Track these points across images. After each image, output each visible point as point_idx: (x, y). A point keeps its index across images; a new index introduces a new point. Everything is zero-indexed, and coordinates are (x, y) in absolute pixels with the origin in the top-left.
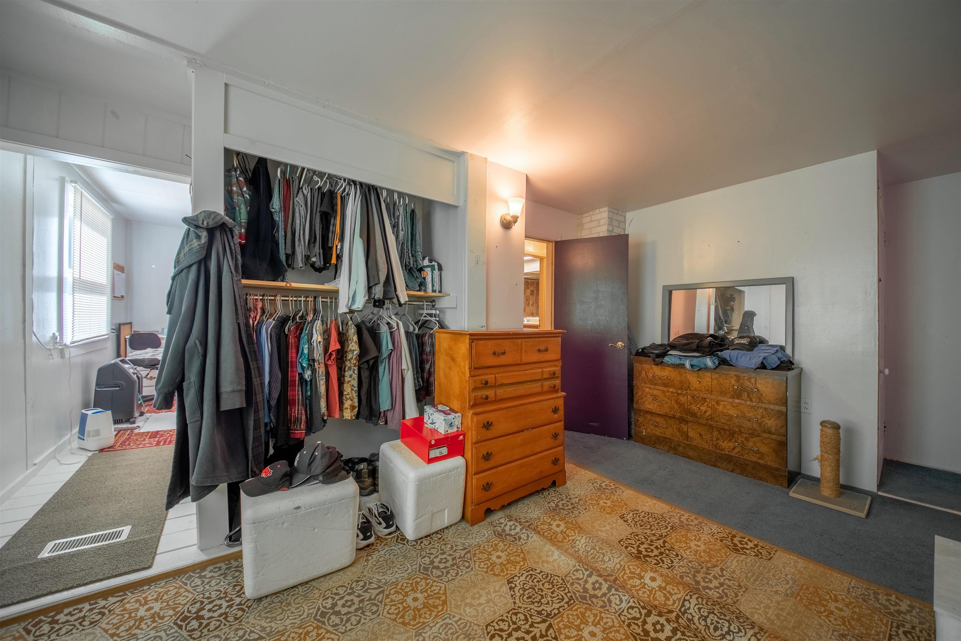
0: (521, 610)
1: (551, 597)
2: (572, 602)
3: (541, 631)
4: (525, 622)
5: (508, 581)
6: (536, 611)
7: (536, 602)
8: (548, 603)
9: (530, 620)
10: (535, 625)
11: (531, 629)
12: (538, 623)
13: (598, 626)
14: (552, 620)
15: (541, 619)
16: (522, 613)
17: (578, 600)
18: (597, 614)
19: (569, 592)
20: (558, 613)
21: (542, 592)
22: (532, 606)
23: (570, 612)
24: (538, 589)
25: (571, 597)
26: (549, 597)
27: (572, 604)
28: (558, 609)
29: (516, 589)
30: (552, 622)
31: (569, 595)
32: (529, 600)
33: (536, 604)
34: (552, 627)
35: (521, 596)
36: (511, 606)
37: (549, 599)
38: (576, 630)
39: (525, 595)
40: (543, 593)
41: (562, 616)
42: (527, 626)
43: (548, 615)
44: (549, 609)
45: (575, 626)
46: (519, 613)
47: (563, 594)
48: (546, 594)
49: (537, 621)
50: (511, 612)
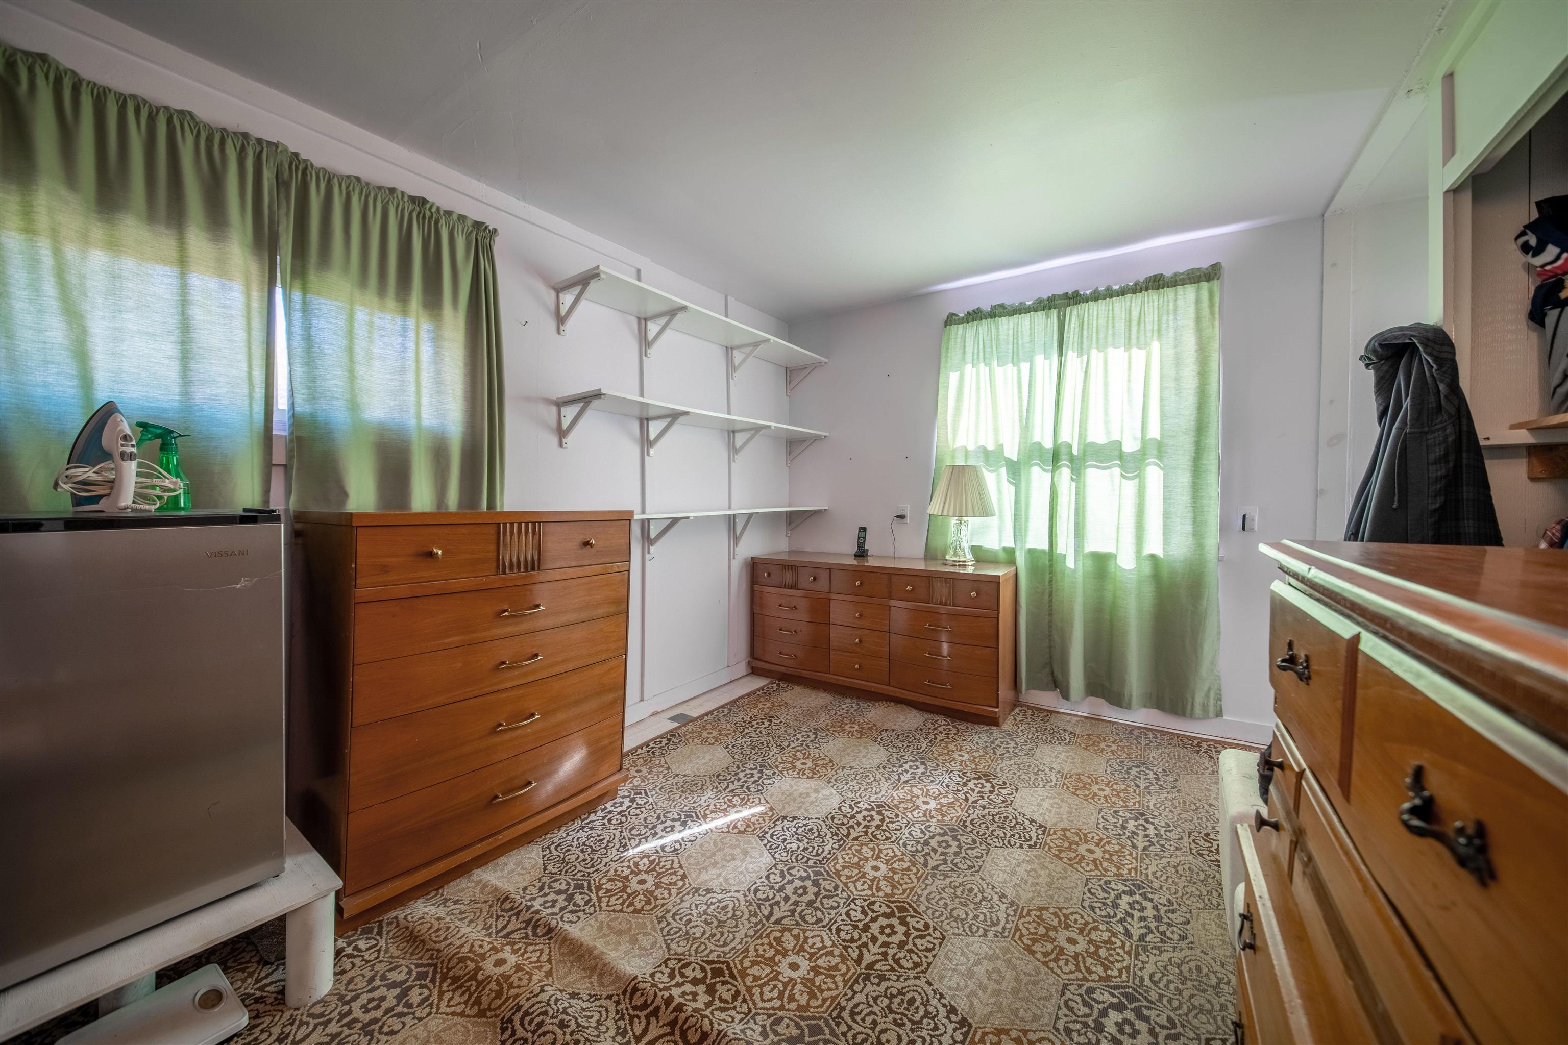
0: (912, 974)
1: (875, 1014)
2: (834, 1014)
3: (869, 951)
4: (897, 957)
5: (970, 1026)
6: (889, 979)
7: (896, 997)
8: (875, 999)
9: (891, 962)
10: (880, 957)
11: (883, 950)
12: (877, 961)
13: (786, 980)
14: (859, 971)
15: (875, 968)
16: (909, 969)
17: (826, 1021)
18: (788, 1003)
19: (844, 1034)
20: (852, 985)
21: (895, 1020)
22: (899, 985)
23: (834, 993)
24: (904, 1024)
25: (838, 1024)
26: (878, 1013)
27: (833, 1010)
28: (855, 993)
29: (943, 1012)
30: (858, 968)
31: (843, 1028)
32: (908, 996)
33: (895, 991)
34: (855, 961)
35: (928, 1000)
36: (932, 974)
37: (876, 1009)
38: (820, 967)
39: (922, 1004)
40: (891, 1017)
41: (845, 982)
42: (891, 952)
43: (867, 978)
44: (869, 987)
45: (822, 973)
46: (912, 969)
47: (855, 1025)
48: (886, 1017)
49: (880, 964)
50: (925, 965)
